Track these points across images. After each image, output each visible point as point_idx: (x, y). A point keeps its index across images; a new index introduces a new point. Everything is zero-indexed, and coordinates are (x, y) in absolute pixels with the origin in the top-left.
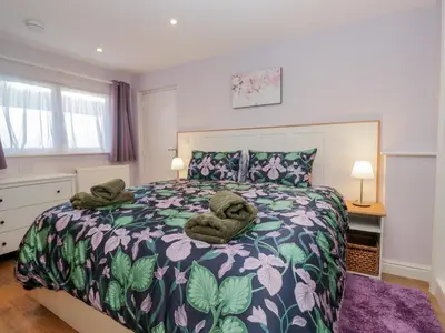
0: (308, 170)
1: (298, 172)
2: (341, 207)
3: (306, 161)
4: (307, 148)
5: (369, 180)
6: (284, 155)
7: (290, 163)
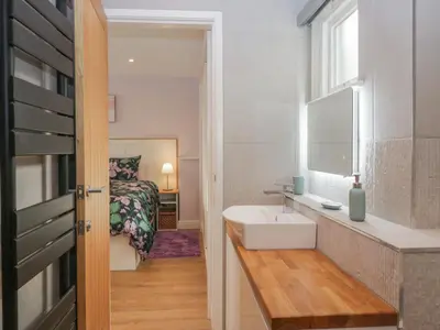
0: (136, 170)
1: (129, 171)
2: (155, 190)
3: (134, 163)
4: (135, 155)
5: (172, 174)
6: (120, 160)
7: (124, 165)
